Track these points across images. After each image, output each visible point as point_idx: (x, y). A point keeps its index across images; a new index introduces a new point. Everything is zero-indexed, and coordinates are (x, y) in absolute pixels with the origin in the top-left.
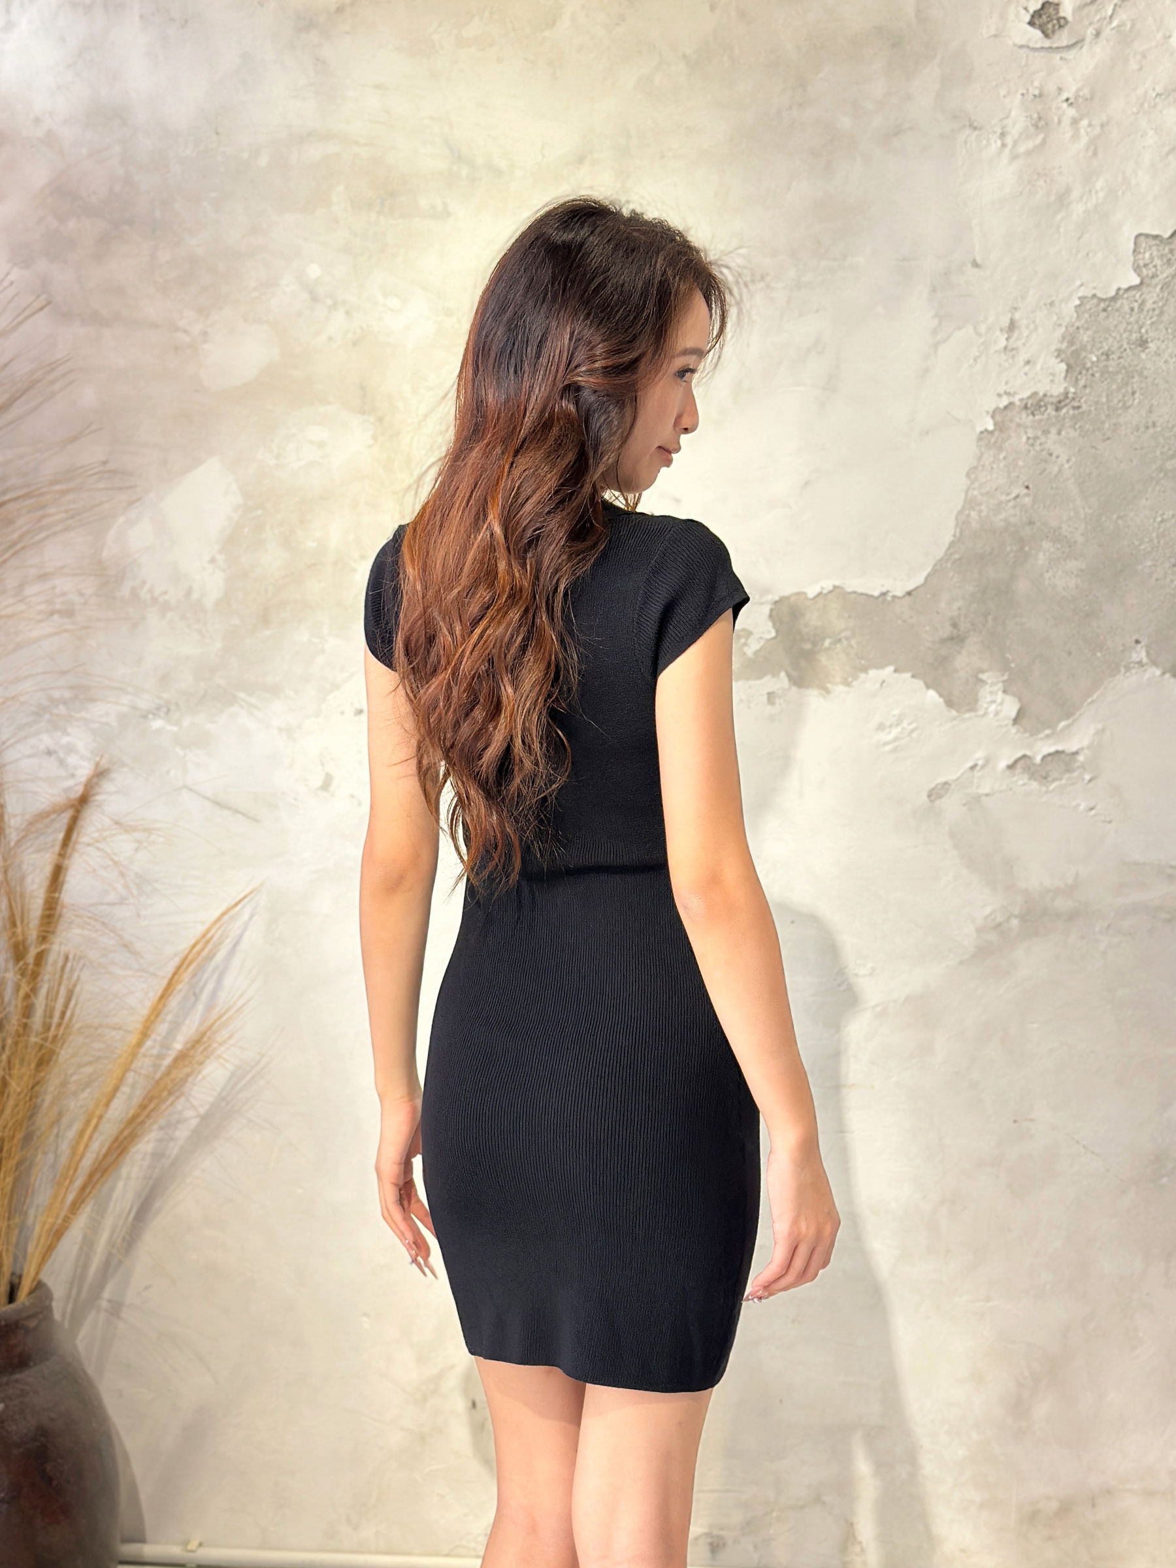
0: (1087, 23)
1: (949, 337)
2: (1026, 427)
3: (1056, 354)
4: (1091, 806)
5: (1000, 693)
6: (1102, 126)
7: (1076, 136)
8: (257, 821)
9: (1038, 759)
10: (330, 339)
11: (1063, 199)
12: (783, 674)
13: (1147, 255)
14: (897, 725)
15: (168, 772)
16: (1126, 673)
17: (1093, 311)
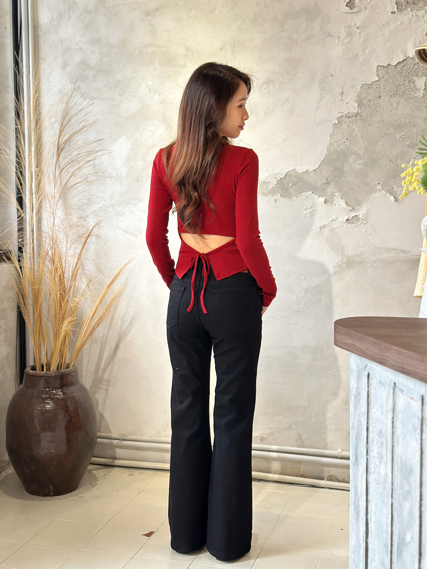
0: (362, 5)
1: (325, 97)
2: (347, 122)
3: (355, 101)
4: (366, 231)
5: (340, 199)
6: (367, 34)
7: (360, 38)
8: (136, 236)
9: (351, 218)
10: (155, 102)
11: (356, 56)
12: (279, 194)
13: (381, 72)
14: (311, 208)
15: (113, 223)
16: (375, 192)
17: (365, 88)
